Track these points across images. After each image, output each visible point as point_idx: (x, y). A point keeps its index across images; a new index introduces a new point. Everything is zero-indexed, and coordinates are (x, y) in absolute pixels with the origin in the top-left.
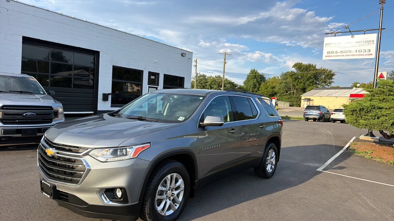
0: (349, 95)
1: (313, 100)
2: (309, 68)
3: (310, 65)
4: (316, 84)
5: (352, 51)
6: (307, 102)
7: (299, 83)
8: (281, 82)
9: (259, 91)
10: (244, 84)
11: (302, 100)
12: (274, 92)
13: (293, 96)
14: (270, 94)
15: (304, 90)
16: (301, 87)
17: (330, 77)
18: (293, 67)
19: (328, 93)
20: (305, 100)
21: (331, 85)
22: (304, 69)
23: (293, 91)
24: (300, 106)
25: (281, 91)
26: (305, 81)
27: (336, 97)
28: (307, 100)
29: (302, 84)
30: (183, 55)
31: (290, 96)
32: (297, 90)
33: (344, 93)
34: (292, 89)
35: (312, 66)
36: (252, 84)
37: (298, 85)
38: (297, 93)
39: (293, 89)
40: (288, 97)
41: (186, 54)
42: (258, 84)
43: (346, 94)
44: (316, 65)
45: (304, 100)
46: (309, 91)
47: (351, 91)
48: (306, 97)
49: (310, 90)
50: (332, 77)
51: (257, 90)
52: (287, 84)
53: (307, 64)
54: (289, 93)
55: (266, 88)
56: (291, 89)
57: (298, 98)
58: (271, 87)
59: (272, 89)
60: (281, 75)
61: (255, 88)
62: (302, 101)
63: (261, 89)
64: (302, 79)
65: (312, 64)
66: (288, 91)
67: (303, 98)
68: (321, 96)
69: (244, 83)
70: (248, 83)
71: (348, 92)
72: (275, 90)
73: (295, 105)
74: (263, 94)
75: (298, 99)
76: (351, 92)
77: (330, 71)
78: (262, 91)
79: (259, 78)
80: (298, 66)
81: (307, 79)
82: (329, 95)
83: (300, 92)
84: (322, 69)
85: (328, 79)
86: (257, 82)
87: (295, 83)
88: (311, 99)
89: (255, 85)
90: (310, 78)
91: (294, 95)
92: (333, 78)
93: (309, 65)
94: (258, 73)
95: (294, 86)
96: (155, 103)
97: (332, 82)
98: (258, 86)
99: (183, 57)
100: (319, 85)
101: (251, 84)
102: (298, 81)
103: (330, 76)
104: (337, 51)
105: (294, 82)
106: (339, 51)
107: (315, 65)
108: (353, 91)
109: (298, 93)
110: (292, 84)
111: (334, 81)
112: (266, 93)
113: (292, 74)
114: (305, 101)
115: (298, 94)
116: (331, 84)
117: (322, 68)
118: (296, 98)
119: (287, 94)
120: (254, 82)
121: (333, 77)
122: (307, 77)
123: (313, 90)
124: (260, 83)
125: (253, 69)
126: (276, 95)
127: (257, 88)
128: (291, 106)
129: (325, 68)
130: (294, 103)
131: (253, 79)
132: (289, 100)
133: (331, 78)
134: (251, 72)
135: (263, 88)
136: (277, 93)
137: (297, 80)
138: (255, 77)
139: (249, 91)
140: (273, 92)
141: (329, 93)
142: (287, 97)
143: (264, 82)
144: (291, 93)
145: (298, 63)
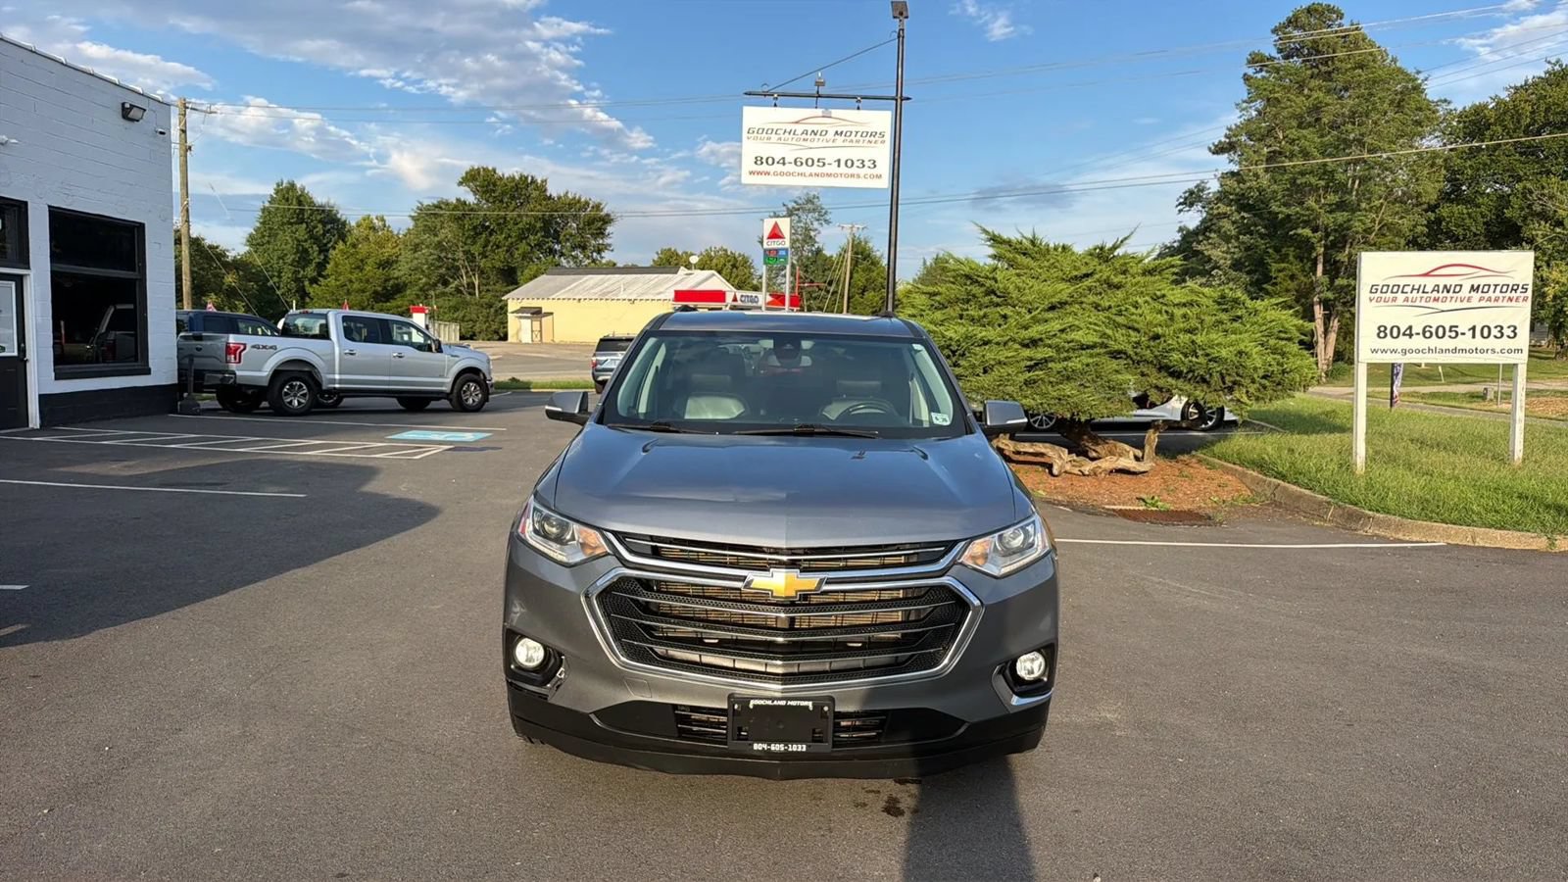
0: (672, 296)
1: (552, 314)
2: (522, 190)
3: (526, 178)
4: (552, 251)
5: (826, 162)
6: (529, 321)
7: (489, 248)
8: (417, 241)
9: (324, 277)
10: (247, 248)
11: (513, 313)
12: (391, 282)
13: (468, 297)
14: (375, 292)
15: (511, 278)
16: (498, 264)
17: (600, 229)
18: (460, 184)
19: (603, 287)
20: (525, 315)
21: (602, 258)
22: (504, 193)
23: (468, 277)
24: (505, 338)
25: (420, 279)
26: (513, 240)
27: (630, 300)
28: (529, 315)
29: (502, 253)
30: (132, 114)
31: (460, 300)
32: (485, 276)
33: (655, 286)
34: (463, 271)
35: (532, 182)
36: (289, 246)
37: (486, 257)
38: (485, 288)
39: (467, 273)
40: (451, 303)
41: (145, 110)
42: (318, 246)
43: (662, 290)
44: (546, 181)
45: (520, 315)
46: (531, 279)
47: (675, 281)
48: (526, 303)
49: (535, 277)
50: (605, 230)
51: (315, 274)
52: (443, 249)
53: (515, 174)
54: (453, 285)
55: (358, 267)
56: (459, 269)
57: (491, 307)
58: (378, 261)
59: (384, 269)
60: (413, 214)
61: (307, 266)
62: (511, 317)
63: (336, 272)
64: (502, 233)
65: (532, 178)
66: (451, 280)
67: (512, 306)
68: (580, 300)
69: (251, 240)
70: (269, 242)
71: (666, 283)
72: (396, 274)
73: (483, 335)
74: (348, 290)
75: (492, 310)
76: (676, 284)
77: (597, 207)
78: (341, 278)
79: (320, 221)
80: (482, 180)
81: (520, 234)
82: (605, 294)
83: (494, 284)
84: (570, 196)
85: (592, 234)
86: (311, 237)
87: (476, 249)
88: (543, 311)
89: (305, 251)
90: (531, 229)
91: (472, 294)
92: (607, 231)
93: (523, 178)
94: (312, 203)
95: (470, 257)
96: (16, 354)
97: (606, 247)
98: (316, 257)
99: (128, 124)
100: (562, 258)
101: (283, 246)
102: (487, 242)
103: (597, 223)
104: (784, 158)
105: (469, 241)
106: (790, 158)
107: (542, 182)
108: (682, 280)
109: (490, 288)
110: (463, 251)
111: (610, 245)
112: (356, 286)
113: (460, 213)
114: (521, 317)
115: (488, 290)
116: (603, 254)
117: (567, 193)
118: (482, 306)
119: (448, 290)
120: (298, 241)
121: (609, 229)
122: (520, 226)
123: (544, 276)
124: (326, 245)
125: (285, 182)
126: (403, 297)
127: (314, 265)
128: (467, 339)
129: (577, 197)
130: (478, 325)
131: (291, 224)
132: (455, 316)
133: (603, 234)
134: (276, 194)
135: (346, 265)
136: (405, 285)
137: (484, 236)
138: (300, 218)
139: (279, 277)
140: (386, 280)
141: (607, 288)
142: (447, 304)
143: (345, 242)
144: (462, 288)
145: (479, 169)
